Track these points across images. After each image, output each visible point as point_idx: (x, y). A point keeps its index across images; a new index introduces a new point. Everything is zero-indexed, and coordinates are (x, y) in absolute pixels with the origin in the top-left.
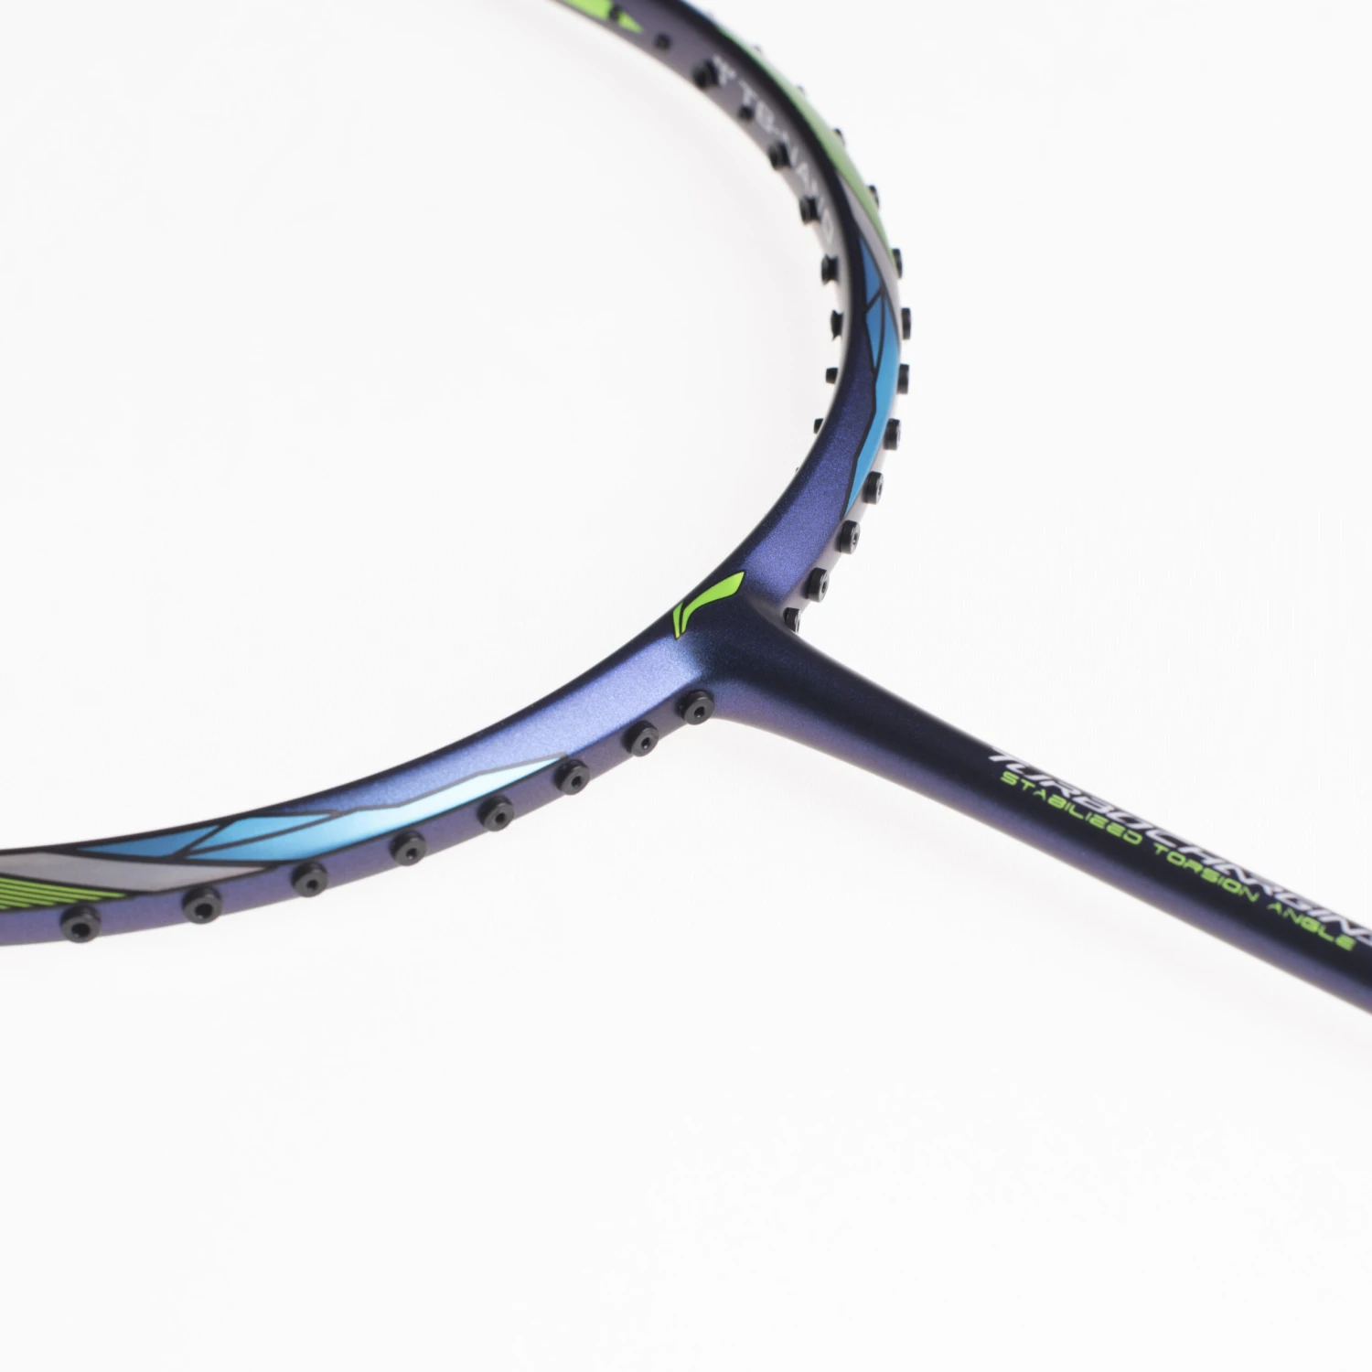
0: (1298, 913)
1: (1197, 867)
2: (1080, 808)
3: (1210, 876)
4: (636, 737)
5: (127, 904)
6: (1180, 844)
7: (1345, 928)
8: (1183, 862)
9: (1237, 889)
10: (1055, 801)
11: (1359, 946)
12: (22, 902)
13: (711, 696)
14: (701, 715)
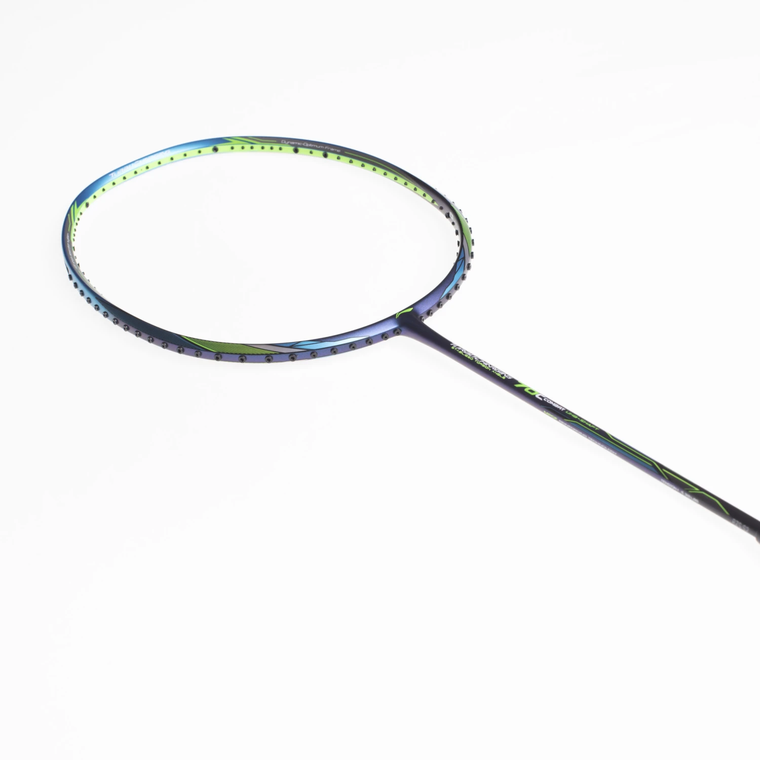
0: (497, 372)
1: (481, 364)
2: (464, 354)
3: (483, 366)
4: (384, 336)
5: (279, 355)
6: (480, 360)
7: (505, 375)
8: (479, 363)
9: (487, 368)
10: (460, 352)
11: (506, 379)
12: (259, 353)
13: (401, 330)
14: (398, 334)
